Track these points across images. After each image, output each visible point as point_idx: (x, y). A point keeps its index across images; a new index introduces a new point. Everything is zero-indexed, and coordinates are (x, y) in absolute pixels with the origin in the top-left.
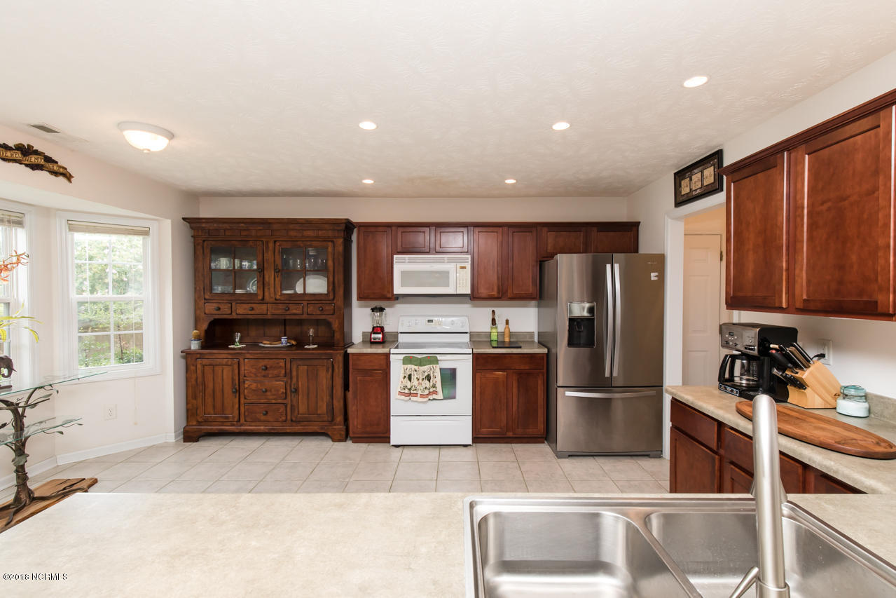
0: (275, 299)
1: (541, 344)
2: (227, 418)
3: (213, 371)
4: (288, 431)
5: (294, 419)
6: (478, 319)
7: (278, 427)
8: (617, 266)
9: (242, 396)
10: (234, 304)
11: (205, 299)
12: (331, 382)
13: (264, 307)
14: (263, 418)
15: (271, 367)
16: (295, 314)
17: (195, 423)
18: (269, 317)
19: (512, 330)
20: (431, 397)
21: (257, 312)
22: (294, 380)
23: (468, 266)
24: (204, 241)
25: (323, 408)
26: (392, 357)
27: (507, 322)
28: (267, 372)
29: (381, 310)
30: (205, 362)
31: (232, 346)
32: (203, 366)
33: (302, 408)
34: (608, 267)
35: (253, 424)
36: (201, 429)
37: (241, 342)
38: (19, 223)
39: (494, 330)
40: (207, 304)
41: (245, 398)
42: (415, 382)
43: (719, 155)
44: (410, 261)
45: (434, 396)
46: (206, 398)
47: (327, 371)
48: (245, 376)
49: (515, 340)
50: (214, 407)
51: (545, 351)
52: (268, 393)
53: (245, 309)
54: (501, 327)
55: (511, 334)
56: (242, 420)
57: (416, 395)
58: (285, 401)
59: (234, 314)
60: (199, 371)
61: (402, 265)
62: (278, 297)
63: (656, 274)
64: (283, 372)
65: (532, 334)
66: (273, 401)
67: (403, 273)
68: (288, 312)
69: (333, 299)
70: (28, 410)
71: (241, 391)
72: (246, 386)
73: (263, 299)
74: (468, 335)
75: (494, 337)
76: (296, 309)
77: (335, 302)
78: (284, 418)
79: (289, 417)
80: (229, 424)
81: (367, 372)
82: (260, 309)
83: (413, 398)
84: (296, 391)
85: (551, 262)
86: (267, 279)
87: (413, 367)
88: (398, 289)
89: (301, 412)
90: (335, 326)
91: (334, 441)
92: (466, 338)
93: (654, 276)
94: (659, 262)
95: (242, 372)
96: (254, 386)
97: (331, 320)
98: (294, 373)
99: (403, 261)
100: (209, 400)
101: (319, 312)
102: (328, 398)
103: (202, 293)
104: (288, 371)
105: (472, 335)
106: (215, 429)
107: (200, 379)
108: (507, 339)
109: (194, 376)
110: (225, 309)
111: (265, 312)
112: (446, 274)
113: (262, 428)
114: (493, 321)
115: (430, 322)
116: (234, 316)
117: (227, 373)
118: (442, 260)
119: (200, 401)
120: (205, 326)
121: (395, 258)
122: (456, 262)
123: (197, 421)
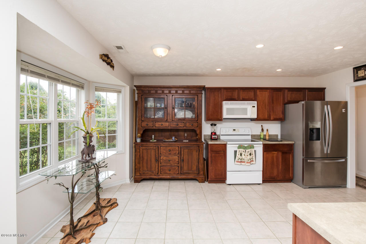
0: (172, 120)
2: (153, 172)
3: (147, 152)
4: (180, 178)
5: (182, 173)
6: (256, 129)
7: (176, 176)
8: (329, 106)
9: (159, 163)
10: (154, 122)
11: (142, 120)
12: (198, 156)
13: (167, 124)
14: (169, 172)
15: (172, 150)
16: (181, 127)
17: (139, 174)
18: (169, 128)
19: (270, 134)
20: (251, 163)
21: (165, 126)
22: (182, 156)
23: (256, 106)
24: (142, 95)
25: (195, 168)
26: (228, 146)
27: (267, 130)
28: (170, 152)
29: (215, 125)
30: (144, 148)
31: (151, 141)
32: (143, 149)
33: (185, 168)
34: (326, 107)
35: (164, 175)
36: (141, 178)
37: (154, 139)
38: (83, 88)
39: (262, 134)
40: (142, 123)
41: (161, 164)
42: (243, 156)
44: (231, 104)
45: (253, 163)
46: (144, 163)
47: (197, 151)
48: (161, 154)
50: (147, 168)
51: (293, 143)
52: (171, 161)
53: (159, 125)
54: (265, 132)
55: (269, 136)
56: (159, 173)
57: (244, 162)
58: (178, 165)
59: (154, 127)
60: (141, 152)
61: (227, 106)
62: (173, 119)
63: (345, 110)
64: (177, 152)
65: (277, 136)
66: (173, 165)
67: (227, 109)
68: (178, 126)
69: (197, 120)
71: (159, 160)
72: (161, 158)
73: (167, 120)
74: (250, 136)
75: (262, 137)
76: (181, 125)
77: (198, 121)
78: (178, 172)
79: (180, 172)
80: (153, 175)
81: (217, 152)
82: (166, 125)
83: (242, 164)
84: (183, 160)
86: (168, 112)
87: (243, 150)
88: (225, 115)
89: (185, 170)
90: (198, 132)
91: (199, 182)
92: (249, 138)
93: (343, 110)
94: (345, 105)
95: (159, 152)
96: (165, 158)
97: (196, 129)
98: (182, 153)
99: (228, 104)
100: (145, 165)
101: (191, 126)
102: (197, 163)
103: (141, 118)
104: (180, 152)
105: (252, 136)
106: (148, 177)
107: (141, 155)
108: (267, 138)
109: (139, 154)
110: (150, 125)
111: (168, 126)
112: (246, 110)
113: (168, 177)
114: (263, 130)
115: (234, 130)
116: (154, 128)
117: (153, 152)
118: (244, 104)
119: (141, 165)
120: (142, 132)
121: (224, 102)
122: (250, 104)
123: (140, 173)
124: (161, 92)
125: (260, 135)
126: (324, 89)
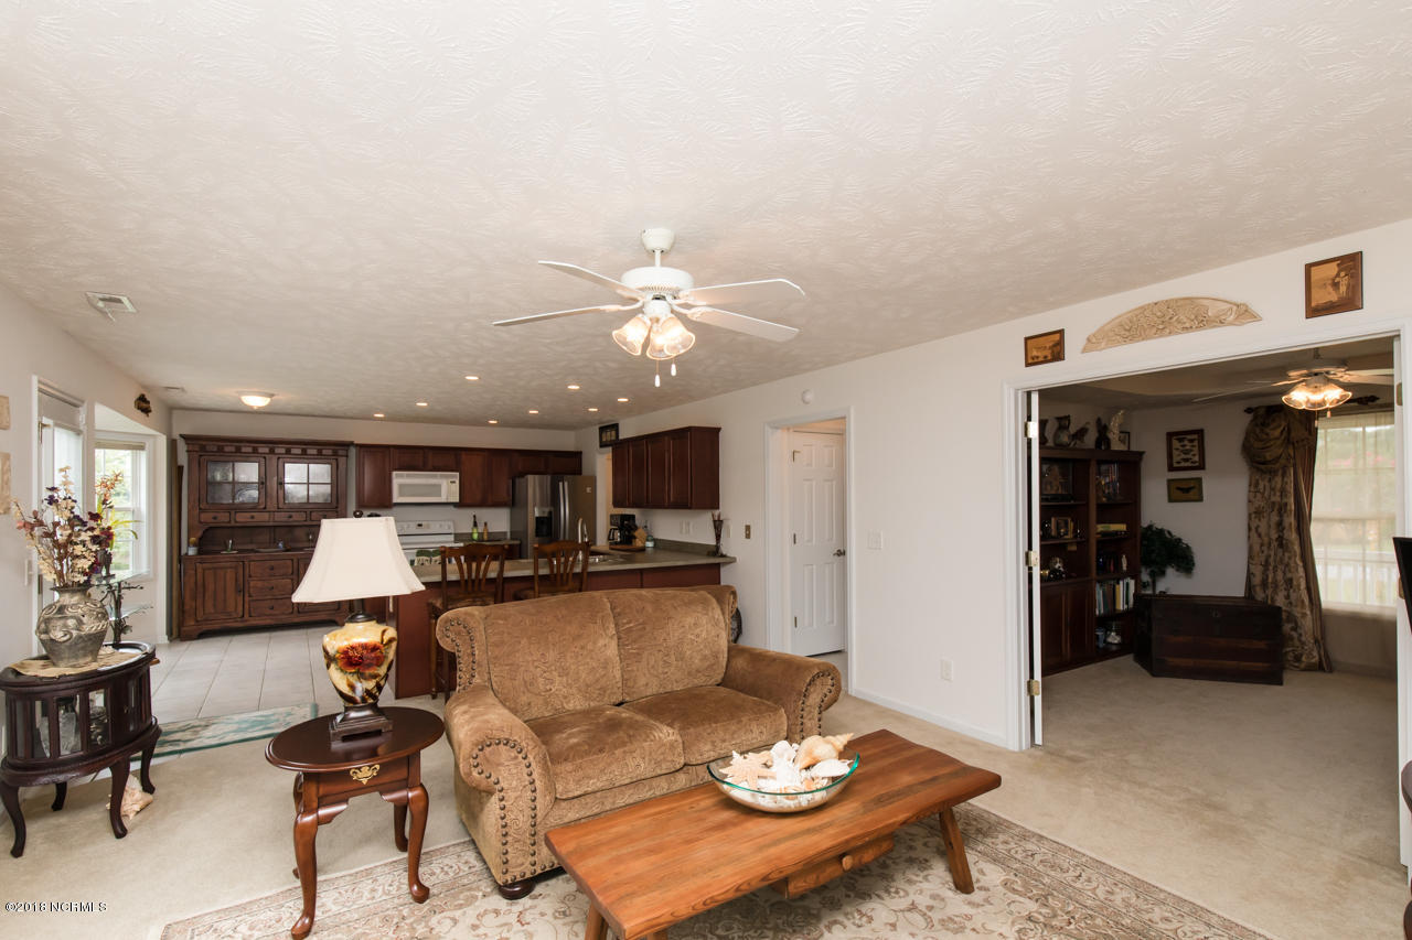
0: (278, 508)
1: (512, 539)
2: (229, 615)
3: (215, 574)
4: (296, 621)
5: (300, 611)
6: (464, 521)
7: (284, 618)
8: (566, 484)
9: (247, 595)
10: (233, 512)
11: (201, 509)
13: (266, 515)
14: (268, 612)
15: (279, 567)
16: (297, 521)
17: (193, 623)
18: (271, 523)
19: (490, 531)
21: (259, 519)
23: (458, 482)
24: (200, 456)
27: (486, 524)
28: (274, 571)
30: (206, 565)
31: (225, 552)
32: (204, 570)
34: (561, 484)
35: (258, 618)
36: (200, 629)
37: (233, 549)
39: (475, 531)
40: (202, 514)
41: (250, 596)
43: (615, 427)
44: (408, 476)
46: (205, 599)
48: (250, 576)
49: (493, 537)
50: (214, 606)
51: (517, 542)
52: (274, 590)
53: (245, 517)
54: (481, 529)
55: (489, 534)
56: (246, 616)
59: (232, 522)
60: (199, 576)
61: (400, 480)
62: (280, 506)
63: (590, 489)
64: (291, 571)
65: (505, 533)
66: (280, 597)
67: (401, 486)
68: (293, 520)
69: (339, 508)
70: (123, 591)
71: (246, 590)
72: (251, 584)
73: (265, 508)
74: (452, 535)
75: (475, 536)
76: (299, 517)
78: (291, 611)
79: (296, 610)
80: (230, 621)
82: (262, 518)
85: (522, 480)
86: (271, 491)
87: (425, 558)
88: (396, 499)
92: (452, 538)
93: (588, 490)
94: (593, 481)
95: (247, 573)
96: (260, 584)
98: (301, 572)
99: (402, 476)
100: (209, 604)
103: (199, 504)
104: (296, 569)
105: (456, 535)
106: (217, 627)
107: (200, 582)
108: (486, 537)
109: (193, 580)
110: (223, 518)
111: (267, 519)
112: (438, 487)
113: (268, 622)
114: (475, 525)
115: (420, 525)
116: (233, 524)
117: (230, 574)
118: (435, 477)
119: (199, 601)
120: (200, 534)
121: (394, 473)
122: (446, 477)
123: (197, 621)
124: (250, 450)
125: (471, 534)
126: (581, 453)
